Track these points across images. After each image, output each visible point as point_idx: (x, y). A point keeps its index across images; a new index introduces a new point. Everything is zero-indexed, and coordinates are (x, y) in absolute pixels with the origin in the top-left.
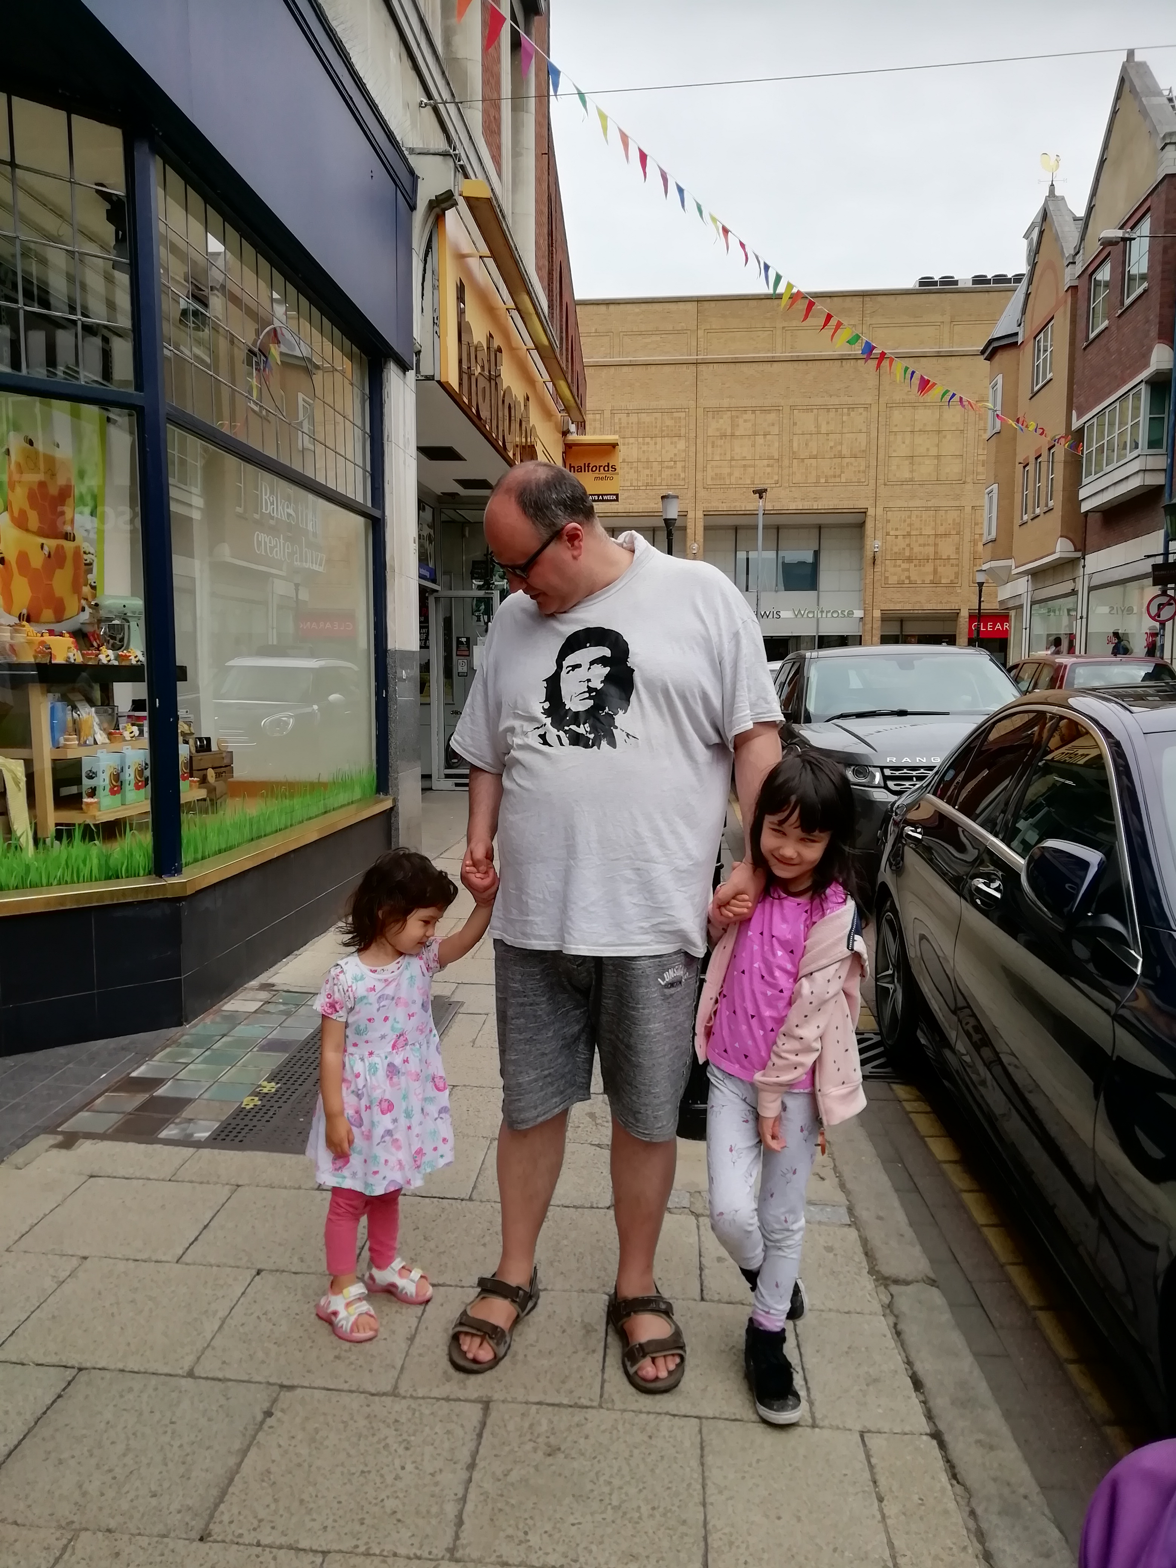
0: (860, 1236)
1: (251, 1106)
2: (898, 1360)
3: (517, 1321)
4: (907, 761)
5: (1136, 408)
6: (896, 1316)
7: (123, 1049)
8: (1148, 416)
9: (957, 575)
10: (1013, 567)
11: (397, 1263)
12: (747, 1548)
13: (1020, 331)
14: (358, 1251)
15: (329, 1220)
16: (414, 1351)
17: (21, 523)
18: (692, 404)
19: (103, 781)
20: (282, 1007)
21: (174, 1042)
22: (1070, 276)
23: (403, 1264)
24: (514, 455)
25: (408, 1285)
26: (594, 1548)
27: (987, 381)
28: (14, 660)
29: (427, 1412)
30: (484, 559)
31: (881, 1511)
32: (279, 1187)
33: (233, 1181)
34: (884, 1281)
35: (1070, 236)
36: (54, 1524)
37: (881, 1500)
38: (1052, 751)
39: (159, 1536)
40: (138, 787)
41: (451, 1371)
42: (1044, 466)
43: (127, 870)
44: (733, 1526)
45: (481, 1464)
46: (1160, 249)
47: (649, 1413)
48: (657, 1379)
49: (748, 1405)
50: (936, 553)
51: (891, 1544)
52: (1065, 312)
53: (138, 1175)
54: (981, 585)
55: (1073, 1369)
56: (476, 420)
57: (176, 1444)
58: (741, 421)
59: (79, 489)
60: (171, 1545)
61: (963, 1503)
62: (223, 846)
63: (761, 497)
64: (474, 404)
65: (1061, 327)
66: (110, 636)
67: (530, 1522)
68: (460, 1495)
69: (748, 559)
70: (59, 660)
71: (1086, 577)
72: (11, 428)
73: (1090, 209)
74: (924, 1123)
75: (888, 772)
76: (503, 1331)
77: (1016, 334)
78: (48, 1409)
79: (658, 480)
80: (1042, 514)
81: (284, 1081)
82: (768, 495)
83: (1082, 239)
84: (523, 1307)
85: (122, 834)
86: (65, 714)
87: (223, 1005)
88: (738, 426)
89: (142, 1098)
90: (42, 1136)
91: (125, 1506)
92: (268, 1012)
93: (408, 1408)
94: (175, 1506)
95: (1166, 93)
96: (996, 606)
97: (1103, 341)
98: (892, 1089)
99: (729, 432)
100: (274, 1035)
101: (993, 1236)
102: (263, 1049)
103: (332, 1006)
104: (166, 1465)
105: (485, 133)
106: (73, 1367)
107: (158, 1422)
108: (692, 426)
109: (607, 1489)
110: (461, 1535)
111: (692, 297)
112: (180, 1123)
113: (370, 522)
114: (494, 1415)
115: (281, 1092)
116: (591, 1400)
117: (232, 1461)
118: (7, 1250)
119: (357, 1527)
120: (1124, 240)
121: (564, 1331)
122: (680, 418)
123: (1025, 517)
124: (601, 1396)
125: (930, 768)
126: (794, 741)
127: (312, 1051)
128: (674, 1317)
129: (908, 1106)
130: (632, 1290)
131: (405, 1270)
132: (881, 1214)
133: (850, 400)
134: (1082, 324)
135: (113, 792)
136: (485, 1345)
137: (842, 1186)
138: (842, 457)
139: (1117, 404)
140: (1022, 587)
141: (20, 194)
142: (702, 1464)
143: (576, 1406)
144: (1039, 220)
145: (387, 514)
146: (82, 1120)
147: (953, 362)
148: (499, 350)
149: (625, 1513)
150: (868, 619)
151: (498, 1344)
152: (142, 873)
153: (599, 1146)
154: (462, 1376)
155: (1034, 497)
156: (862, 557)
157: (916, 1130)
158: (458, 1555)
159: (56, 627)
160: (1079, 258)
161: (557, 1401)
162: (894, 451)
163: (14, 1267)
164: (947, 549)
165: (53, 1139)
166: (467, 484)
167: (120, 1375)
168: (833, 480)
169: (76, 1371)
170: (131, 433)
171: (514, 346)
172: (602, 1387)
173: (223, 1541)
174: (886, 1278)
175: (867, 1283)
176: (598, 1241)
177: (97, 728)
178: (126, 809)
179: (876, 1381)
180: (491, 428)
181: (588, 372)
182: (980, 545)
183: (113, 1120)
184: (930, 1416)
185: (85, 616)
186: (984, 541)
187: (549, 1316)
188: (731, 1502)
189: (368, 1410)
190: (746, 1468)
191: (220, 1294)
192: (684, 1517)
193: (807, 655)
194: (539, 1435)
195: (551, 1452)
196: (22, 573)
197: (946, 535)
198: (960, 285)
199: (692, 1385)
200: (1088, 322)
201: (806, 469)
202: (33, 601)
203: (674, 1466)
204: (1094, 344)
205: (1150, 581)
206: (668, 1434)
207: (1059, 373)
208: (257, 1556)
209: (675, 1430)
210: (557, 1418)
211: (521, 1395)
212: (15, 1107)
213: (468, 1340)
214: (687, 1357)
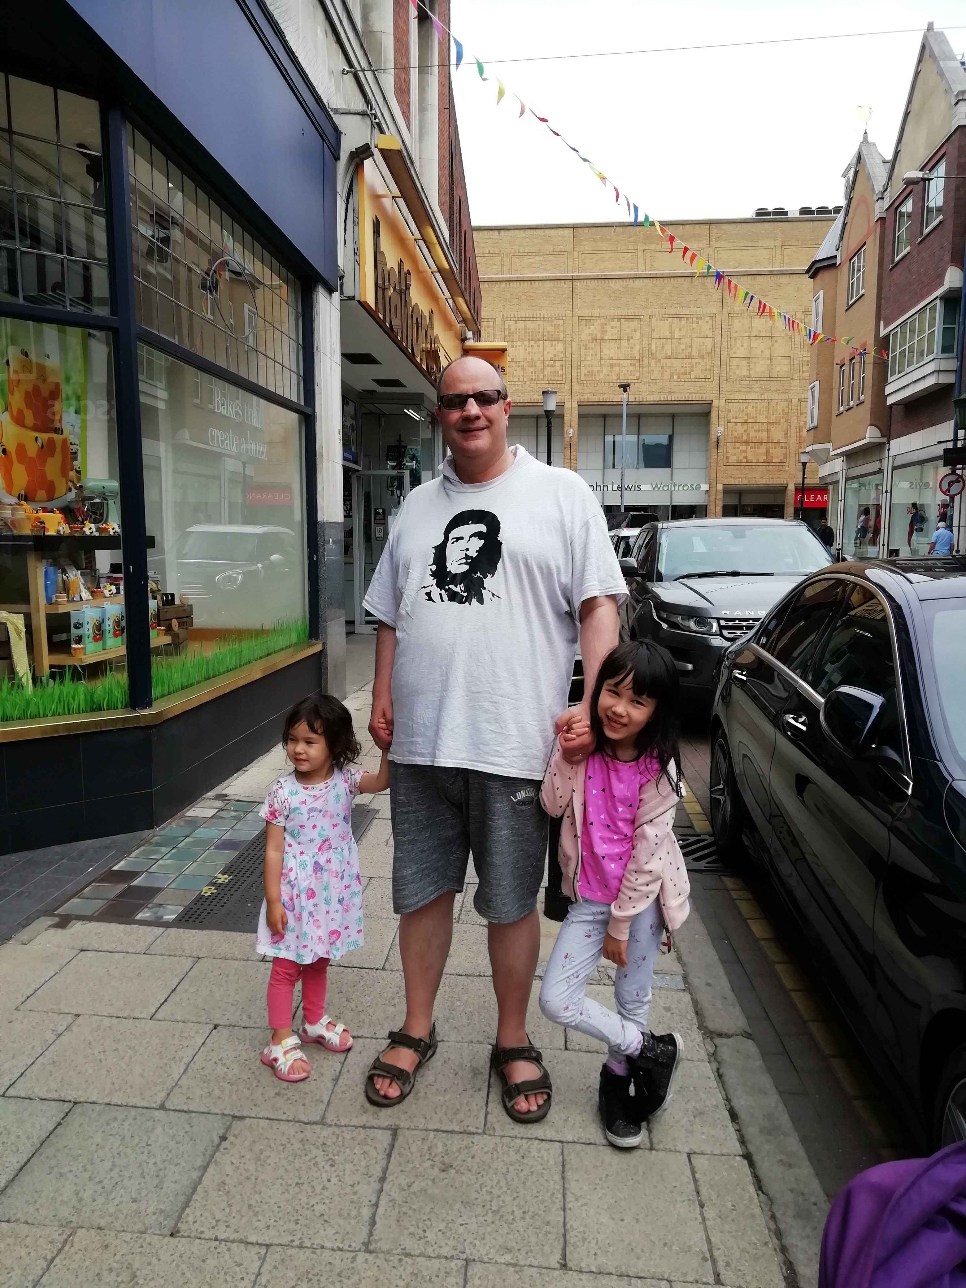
0: (692, 999)
1: (209, 894)
2: (718, 1097)
3: (419, 1066)
4: (738, 614)
5: (932, 319)
6: (719, 1063)
7: (106, 847)
8: (942, 327)
9: (785, 455)
10: (831, 450)
11: (325, 1020)
12: (597, 1243)
13: (839, 254)
14: (294, 1010)
15: (270, 984)
16: (338, 1090)
17: (19, 420)
18: (569, 313)
19: (88, 630)
20: (233, 814)
21: (148, 842)
22: (880, 209)
23: (330, 1020)
24: (421, 360)
25: (334, 1037)
26: (477, 1242)
27: (811, 295)
28: (16, 532)
29: (348, 1137)
30: (397, 444)
31: (702, 1214)
32: (232, 959)
33: (194, 954)
35: (880, 175)
36: (57, 1223)
37: (702, 1206)
38: (855, 608)
39: (138, 1232)
40: (116, 635)
41: (367, 1105)
42: (857, 367)
43: (108, 704)
44: (586, 1226)
45: (390, 1178)
46: (953, 187)
47: (522, 1138)
48: (529, 1111)
49: (600, 1132)
50: (768, 437)
51: (708, 1240)
52: (875, 240)
53: (119, 949)
54: (804, 464)
55: (858, 1104)
56: (389, 331)
57: (151, 1161)
58: (608, 327)
59: (66, 390)
60: (148, 1240)
61: (766, 1209)
62: (186, 684)
63: (625, 391)
64: (388, 319)
65: (872, 252)
66: (92, 512)
67: (428, 1223)
68: (373, 1202)
69: (614, 442)
70: (51, 532)
71: (891, 458)
72: (9, 343)
73: (897, 153)
74: (746, 908)
75: (723, 623)
76: (407, 1073)
77: (835, 257)
78: (51, 1134)
79: (541, 376)
80: (855, 407)
81: (235, 873)
82: (631, 389)
83: (890, 178)
84: (424, 1055)
85: (104, 673)
86: (57, 577)
87: (186, 812)
88: (606, 331)
89: (122, 887)
90: (42, 918)
91: (112, 1210)
92: (222, 818)
93: (333, 1134)
94: (151, 1210)
95: (959, 58)
96: (817, 481)
97: (906, 263)
98: (721, 881)
99: (599, 337)
100: (227, 836)
101: (798, 999)
102: (217, 848)
103: (273, 813)
104: (144, 1178)
105: (396, 94)
106: (70, 1101)
107: (137, 1145)
108: (569, 332)
109: (488, 1198)
110: (375, 1233)
111: (568, 224)
112: (152, 908)
113: (303, 417)
114: (400, 1139)
115: (233, 883)
116: (477, 1128)
117: (195, 1175)
118: (16, 1009)
119: (293, 1226)
120: (924, 180)
121: (456, 1074)
122: (559, 325)
123: (841, 409)
124: (485, 1125)
125: (757, 620)
126: (648, 596)
127: (258, 849)
128: (543, 1063)
129: (734, 895)
130: (510, 1043)
131: (331, 1025)
132: (710, 981)
133: (698, 311)
134: (888, 250)
135: (96, 640)
136: (394, 1084)
137: (678, 958)
138: (692, 358)
139: (917, 316)
140: (838, 466)
141: (16, 153)
142: (563, 1178)
143: (465, 1132)
144: (855, 162)
145: (317, 410)
146: (74, 905)
147: (783, 279)
148: (409, 272)
149: (502, 1216)
150: (713, 492)
151: (404, 1084)
152: (120, 706)
154: (376, 1109)
155: (849, 392)
156: (707, 441)
157: (740, 913)
158: (372, 1247)
159: (48, 505)
160: (887, 195)
161: (450, 1129)
162: (735, 353)
163: (22, 1023)
164: (777, 434)
165: (50, 921)
166: (383, 383)
167: (107, 1108)
168: (684, 377)
169: (72, 1104)
170: (108, 344)
171: (421, 269)
172: (486, 1118)
173: (189, 1237)
174: (711, 1033)
175: (699, 1036)
176: (484, 1002)
177: (82, 587)
178: (106, 653)
179: (701, 1113)
180: (402, 338)
181: (483, 287)
182: (805, 430)
183: (98, 905)
184: (743, 1141)
185: (72, 495)
186: (808, 427)
187: (445, 1062)
188: (585, 1208)
189: (302, 1135)
190: (597, 1181)
191: (185, 1044)
192: (548, 1219)
193: (660, 525)
194: (435, 1155)
195: (445, 1168)
196: (20, 461)
197: (777, 423)
198: (790, 215)
199: (557, 1116)
200: (894, 248)
201: (662, 367)
202: (29, 483)
203: (541, 1180)
204: (898, 266)
205: (941, 462)
206: (536, 1155)
207: (869, 290)
208: (216, 1248)
209: (543, 1151)
210: (450, 1142)
211: (421, 1123)
212: (20, 895)
213: (380, 1080)
214: (553, 1094)
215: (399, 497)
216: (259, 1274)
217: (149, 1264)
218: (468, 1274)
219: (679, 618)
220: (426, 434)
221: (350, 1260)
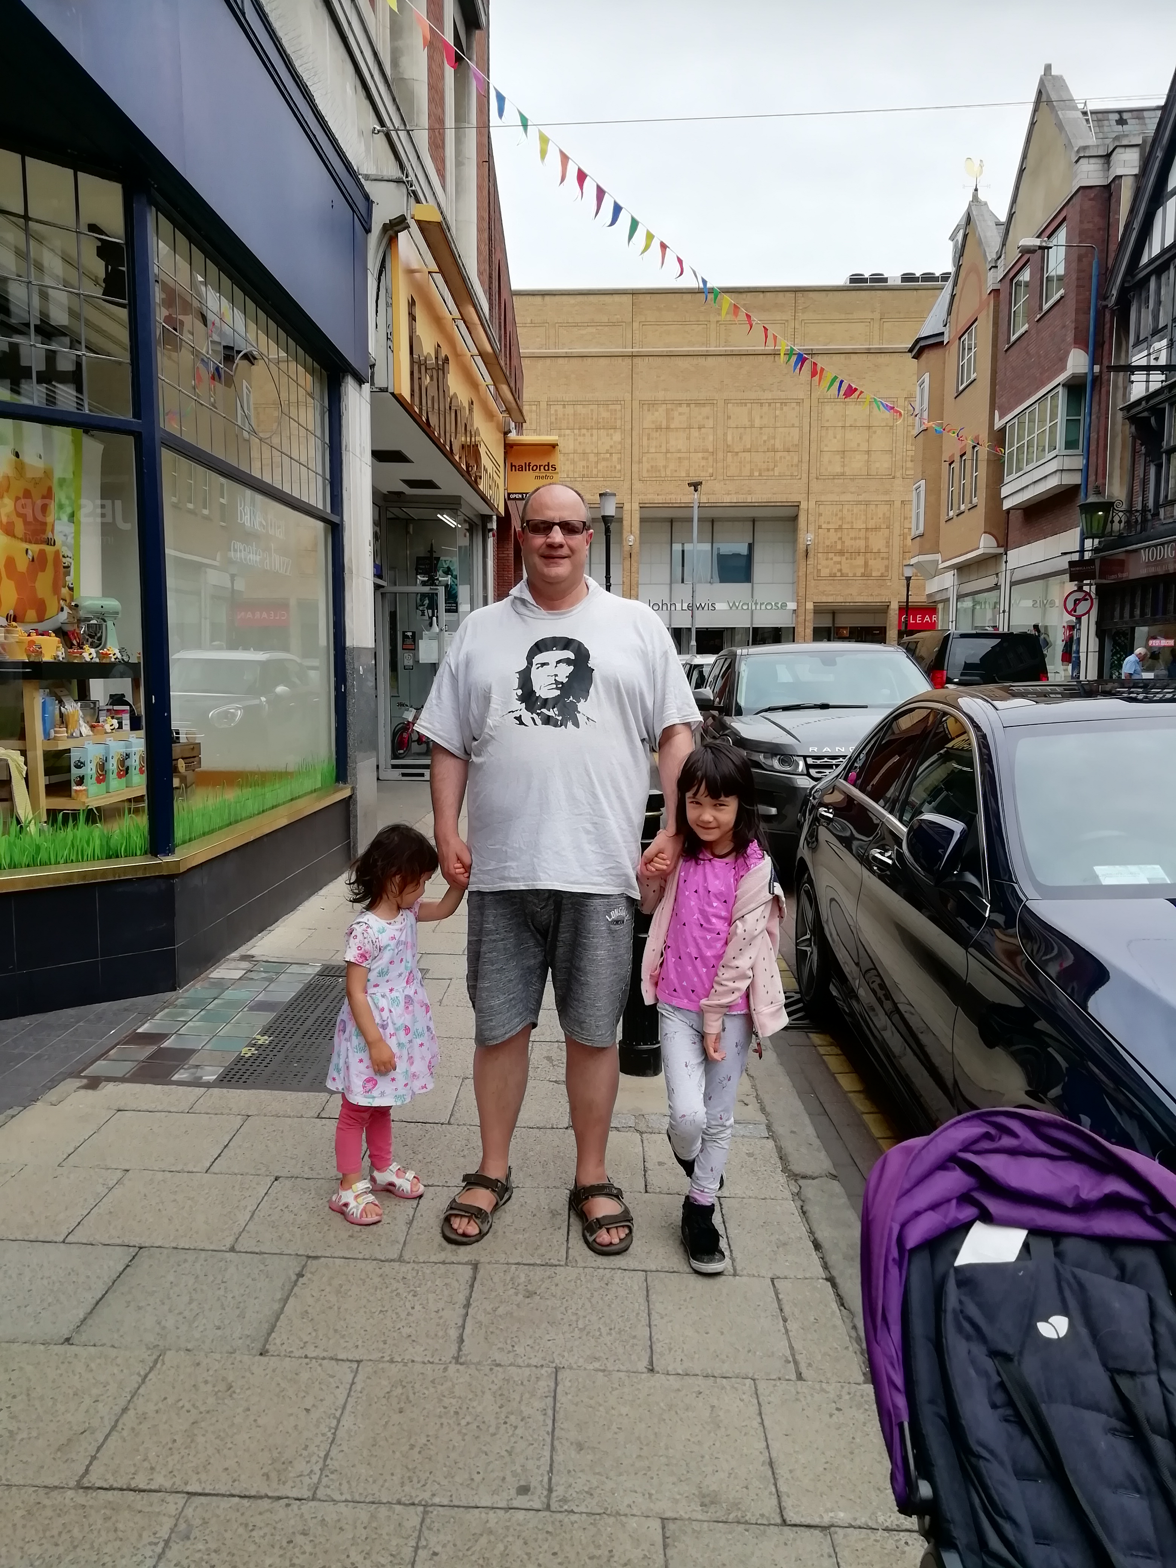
0: (776, 1146)
1: (249, 1054)
2: (803, 1230)
3: (496, 1207)
4: (827, 751)
5: (1054, 410)
6: (803, 1201)
7: (126, 1010)
8: (1065, 418)
9: (887, 567)
10: (940, 562)
11: (394, 1167)
12: (683, 1351)
13: (946, 331)
14: (360, 1158)
16: (413, 1231)
17: (9, 531)
18: (628, 396)
19: (90, 770)
20: (264, 975)
21: (172, 1004)
22: (993, 279)
23: (399, 1167)
24: (460, 458)
25: (404, 1183)
26: (566, 1354)
27: (915, 378)
28: (8, 658)
29: (428, 1272)
30: (428, 555)
31: (785, 1327)
32: (284, 1116)
33: (243, 1112)
34: (794, 1176)
35: (992, 239)
36: (144, 1347)
37: (785, 1320)
39: (227, 1353)
41: (445, 1243)
42: (968, 464)
43: (126, 849)
44: (671, 1338)
45: (474, 1304)
46: (1075, 257)
47: (605, 1268)
48: (611, 1244)
50: (867, 547)
51: (791, 1348)
52: (988, 315)
53: (160, 1108)
54: (909, 579)
56: (425, 427)
57: (230, 1296)
58: (675, 414)
59: (60, 495)
60: (238, 1358)
62: (207, 830)
63: (696, 490)
64: (424, 412)
65: (984, 331)
66: (89, 635)
67: (516, 1339)
68: (460, 1324)
69: (683, 551)
70: (47, 658)
71: (1008, 572)
73: (1011, 216)
74: (835, 1063)
75: (810, 761)
76: (485, 1213)
77: (942, 334)
78: (120, 1274)
79: (595, 472)
80: (967, 511)
81: (275, 1034)
82: (702, 488)
83: (1004, 244)
84: (500, 1197)
85: (121, 815)
86: (54, 708)
87: (210, 974)
88: (673, 418)
89: (151, 1049)
90: (68, 1080)
91: (197, 1335)
92: (252, 979)
93: (413, 1269)
94: (236, 1335)
95: (1080, 106)
96: (923, 599)
97: (1023, 343)
98: (808, 1037)
99: (664, 425)
100: (261, 997)
102: (251, 1009)
103: (363, 955)
104: (224, 1309)
105: (430, 149)
106: (135, 1246)
107: (212, 1282)
108: (629, 418)
109: (574, 1318)
110: (463, 1348)
111: (627, 290)
112: (189, 1068)
113: (329, 527)
114: (481, 1273)
115: (274, 1043)
116: (559, 1260)
117: (276, 1306)
118: (59, 1166)
119: (381, 1345)
120: (1042, 248)
121: (534, 1216)
122: (616, 410)
123: (951, 513)
124: (567, 1258)
125: (844, 757)
126: (727, 732)
127: (297, 1010)
128: (624, 1201)
129: (822, 1050)
130: (590, 1179)
131: (400, 1173)
132: (795, 1130)
133: (783, 395)
134: (1003, 328)
135: (99, 781)
136: (472, 1222)
137: (763, 1110)
138: (775, 451)
139: (1037, 405)
140: (948, 580)
142: (648, 1301)
143: (546, 1265)
144: (964, 223)
145: (345, 519)
146: (100, 1067)
147: (882, 360)
148: (446, 359)
149: (588, 1333)
150: (801, 611)
151: (482, 1223)
152: (138, 853)
153: (556, 1082)
154: (454, 1247)
155: (959, 493)
156: (795, 551)
157: (828, 1068)
158: (461, 1360)
159: (41, 627)
160: (1000, 263)
161: (532, 1262)
162: (826, 446)
163: (68, 1178)
164: (877, 542)
165: (74, 1083)
166: (413, 484)
167: (175, 1251)
168: (766, 473)
169: (137, 1249)
171: (459, 353)
172: (567, 1252)
173: (279, 1355)
174: (796, 1175)
175: (782, 1178)
177: (81, 721)
178: (111, 797)
179: (785, 1244)
180: (439, 434)
181: (525, 363)
182: (909, 538)
183: (128, 1067)
184: (826, 1267)
185: (63, 617)
186: (913, 535)
187: (522, 1205)
188: (670, 1324)
189: (381, 1271)
190: (682, 1302)
191: (247, 1194)
192: (634, 1334)
193: (739, 652)
194: (519, 1285)
195: (530, 1295)
196: (9, 577)
197: (877, 529)
198: (890, 283)
199: (639, 1249)
200: (1009, 324)
201: (741, 462)
202: (20, 601)
203: (626, 1302)
204: (1015, 346)
205: (1067, 577)
206: (620, 1282)
207: (982, 373)
208: (307, 1364)
209: (626, 1279)
210: (532, 1273)
211: (502, 1258)
212: (38, 1058)
213: (458, 1220)
214: (634, 1229)
215: (431, 618)
216: (353, 1383)
217: (243, 1377)
218: (558, 1378)
219: (761, 756)
220: (463, 541)
221: (441, 1370)
